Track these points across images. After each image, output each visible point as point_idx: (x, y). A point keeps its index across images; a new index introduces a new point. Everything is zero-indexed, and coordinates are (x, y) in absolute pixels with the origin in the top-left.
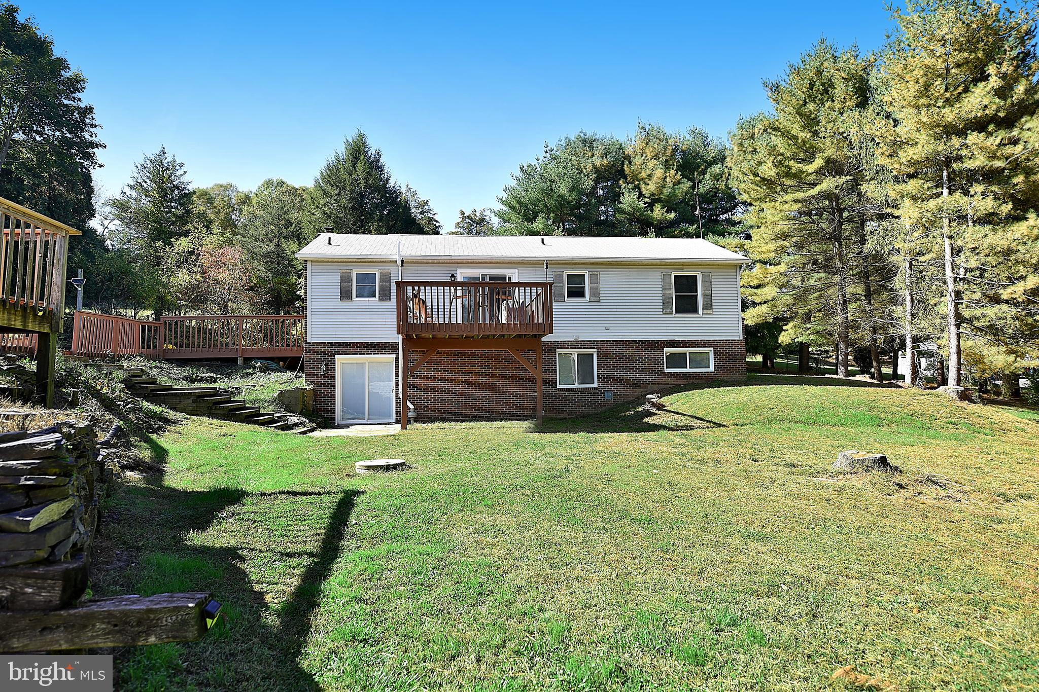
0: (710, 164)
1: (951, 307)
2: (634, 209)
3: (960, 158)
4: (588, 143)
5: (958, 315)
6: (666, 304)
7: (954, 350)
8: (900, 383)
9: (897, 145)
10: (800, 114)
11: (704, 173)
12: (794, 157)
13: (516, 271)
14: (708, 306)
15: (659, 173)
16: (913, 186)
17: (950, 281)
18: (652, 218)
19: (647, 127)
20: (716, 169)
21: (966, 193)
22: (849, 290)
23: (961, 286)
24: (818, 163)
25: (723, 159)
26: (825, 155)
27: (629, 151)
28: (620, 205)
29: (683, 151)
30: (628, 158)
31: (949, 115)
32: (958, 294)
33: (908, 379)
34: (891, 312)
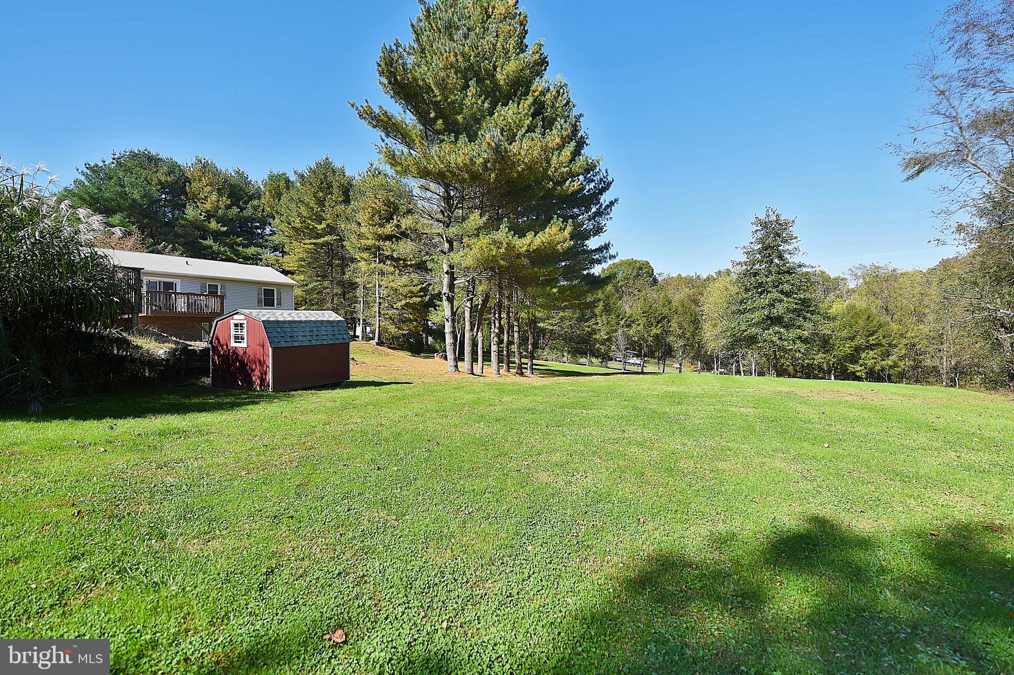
0: (251, 198)
1: (377, 309)
2: (196, 220)
3: (383, 250)
4: (152, 160)
5: (379, 313)
6: (259, 302)
7: (377, 326)
8: (357, 339)
9: (360, 236)
10: (315, 197)
11: (246, 203)
12: (310, 218)
13: (180, 280)
14: (279, 304)
15: (214, 197)
16: (365, 255)
17: (378, 298)
18: (209, 228)
19: (203, 161)
20: (256, 202)
21: (384, 264)
22: (335, 291)
23: (381, 301)
24: (323, 226)
25: (259, 198)
26: (327, 222)
27: (188, 175)
28: (185, 216)
29: (231, 185)
30: (187, 180)
31: (380, 231)
32: (380, 303)
33: (360, 338)
34: (355, 306)
